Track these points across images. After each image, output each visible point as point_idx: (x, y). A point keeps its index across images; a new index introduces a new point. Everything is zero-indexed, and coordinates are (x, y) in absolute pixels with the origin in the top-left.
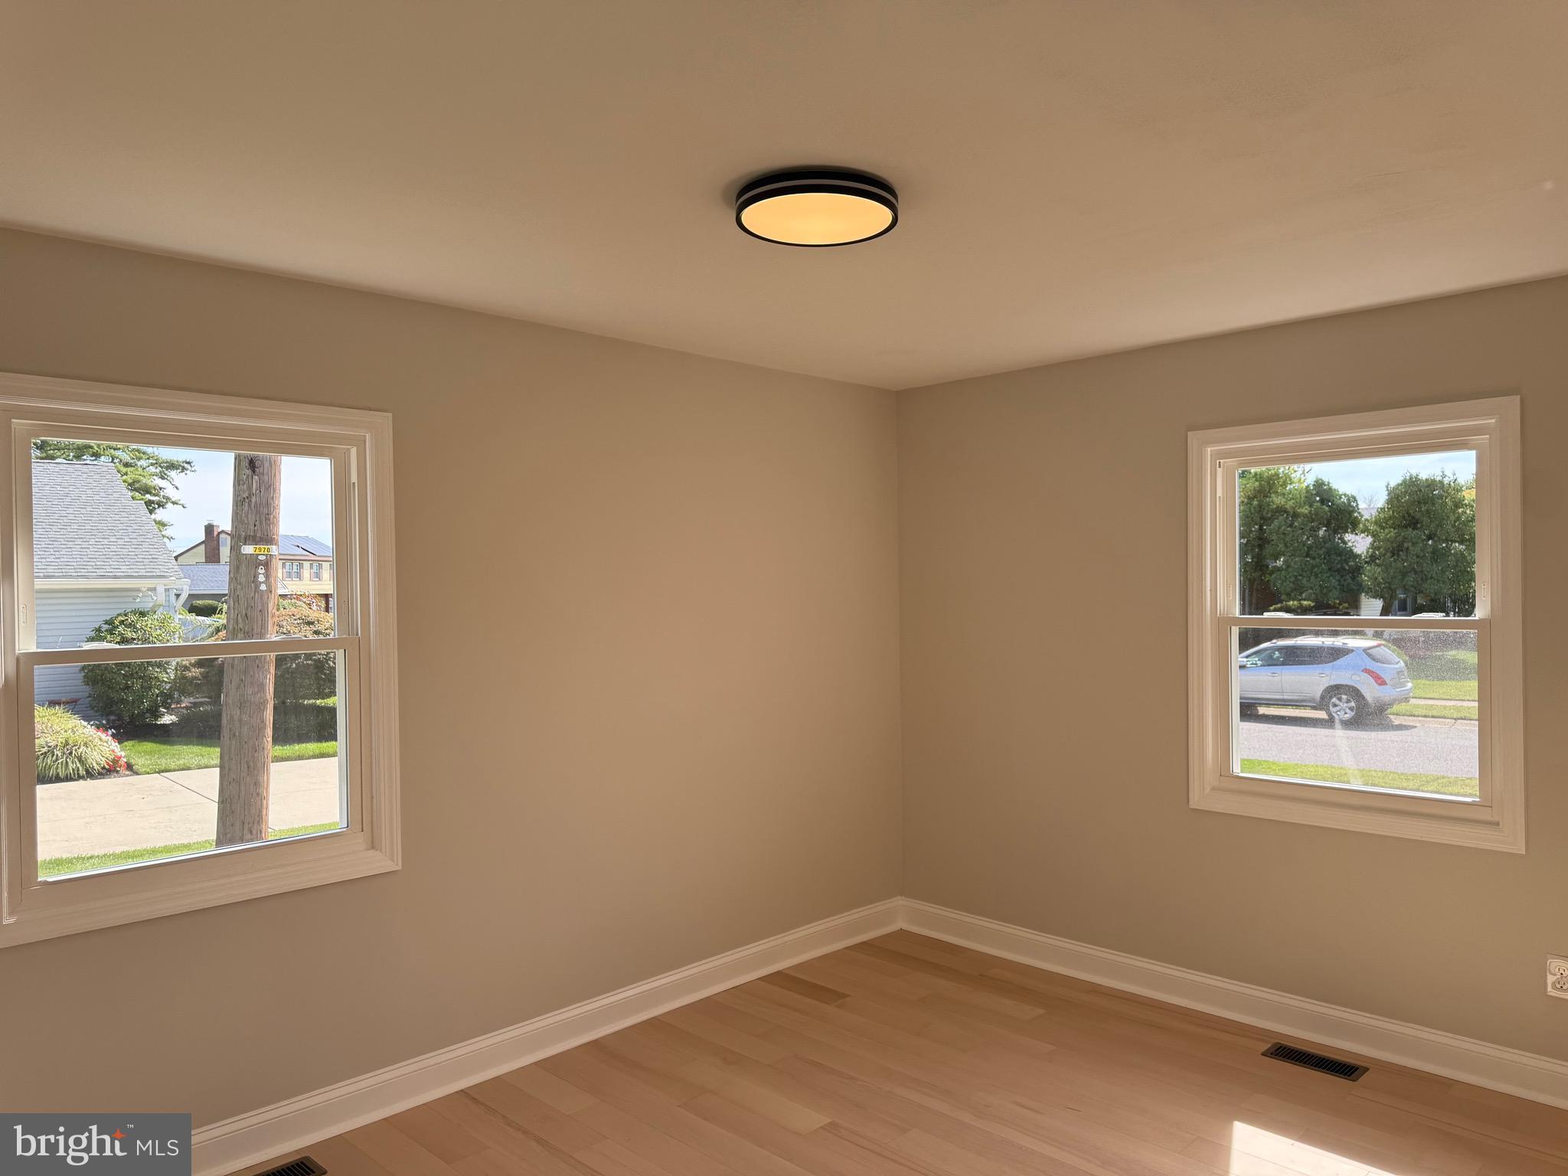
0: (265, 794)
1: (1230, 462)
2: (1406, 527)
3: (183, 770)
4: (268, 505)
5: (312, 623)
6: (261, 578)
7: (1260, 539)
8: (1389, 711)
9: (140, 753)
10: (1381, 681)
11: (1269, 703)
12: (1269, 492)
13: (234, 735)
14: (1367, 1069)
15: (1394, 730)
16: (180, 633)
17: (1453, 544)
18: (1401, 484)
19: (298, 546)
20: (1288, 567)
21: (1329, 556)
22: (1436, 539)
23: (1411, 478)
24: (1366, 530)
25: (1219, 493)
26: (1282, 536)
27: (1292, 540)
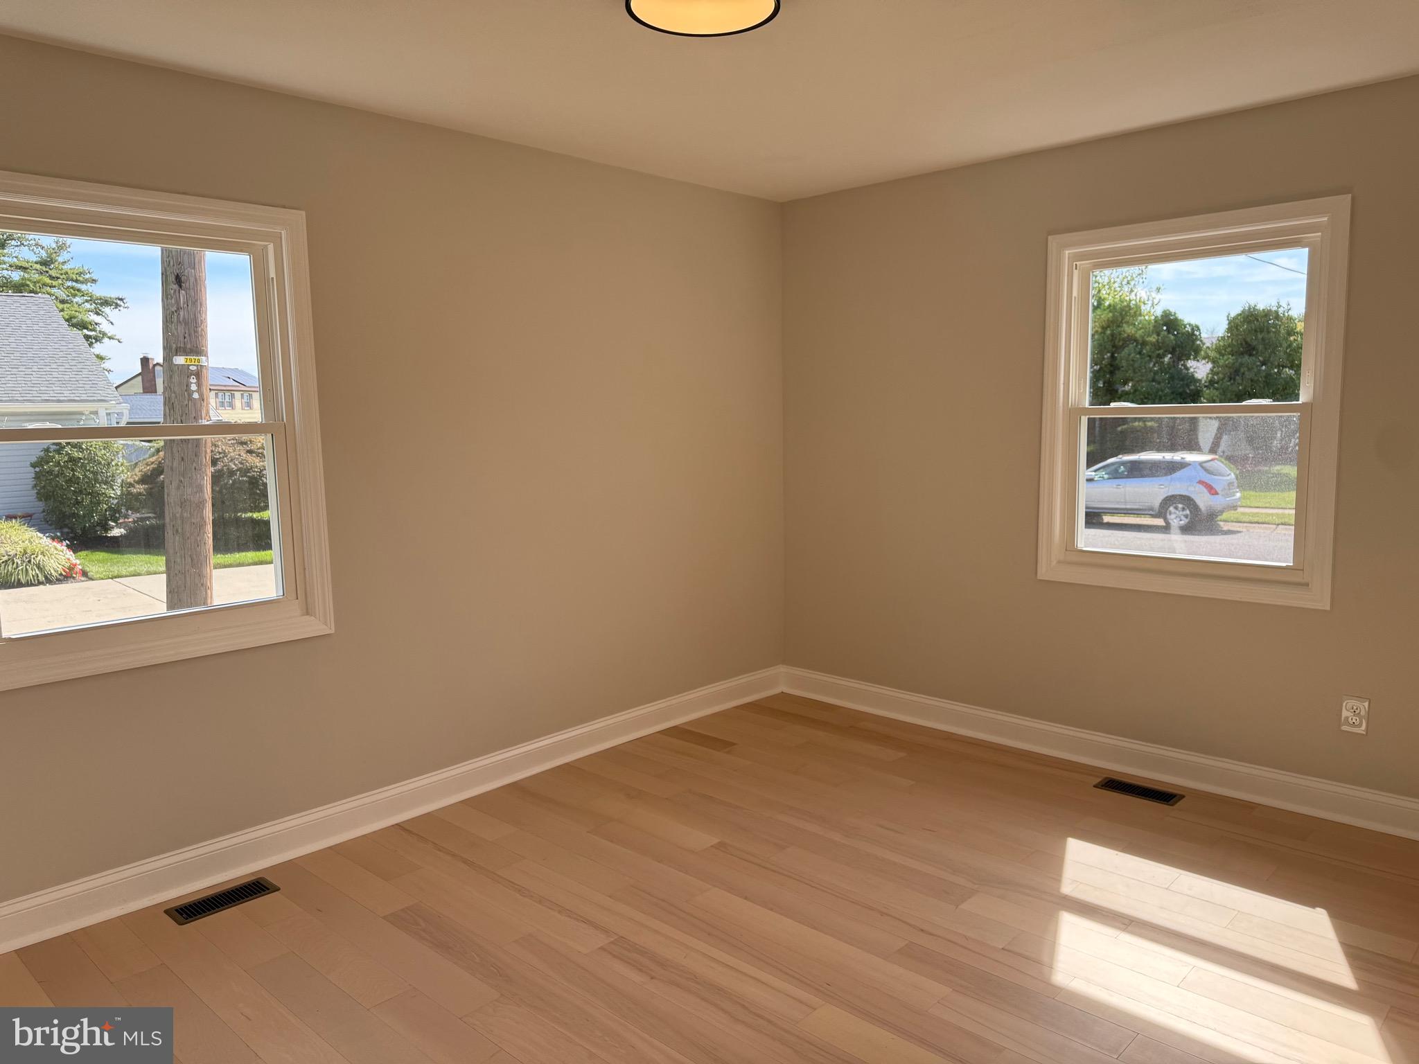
0: (209, 584)
1: (1087, 264)
2: (1242, 354)
3: (134, 575)
4: (195, 319)
5: (245, 443)
6: (194, 387)
7: (1111, 365)
8: (1219, 518)
9: (93, 561)
10: (1212, 490)
11: (1114, 512)
12: (1121, 322)
13: (177, 531)
14: (1182, 797)
15: (1222, 534)
16: (123, 453)
17: (1284, 370)
18: (1241, 314)
19: (229, 378)
20: (1136, 391)
21: (1173, 381)
22: (1269, 364)
23: (1250, 309)
24: (1206, 357)
25: (1075, 293)
26: (1131, 362)
27: (1140, 367)
